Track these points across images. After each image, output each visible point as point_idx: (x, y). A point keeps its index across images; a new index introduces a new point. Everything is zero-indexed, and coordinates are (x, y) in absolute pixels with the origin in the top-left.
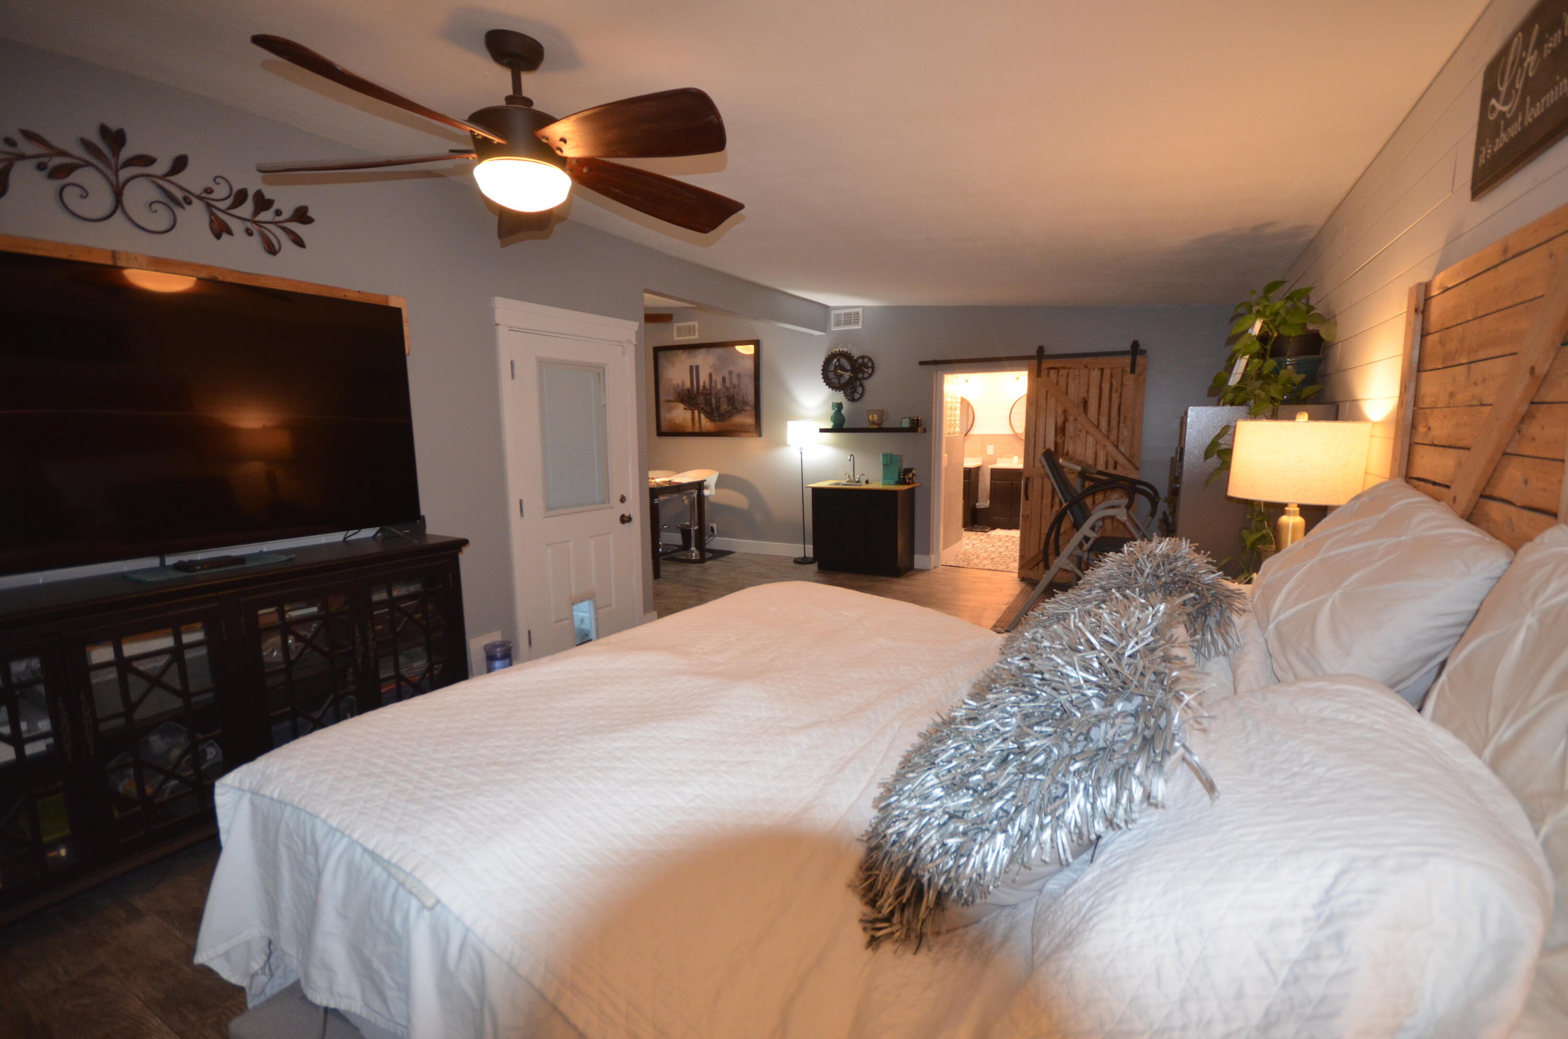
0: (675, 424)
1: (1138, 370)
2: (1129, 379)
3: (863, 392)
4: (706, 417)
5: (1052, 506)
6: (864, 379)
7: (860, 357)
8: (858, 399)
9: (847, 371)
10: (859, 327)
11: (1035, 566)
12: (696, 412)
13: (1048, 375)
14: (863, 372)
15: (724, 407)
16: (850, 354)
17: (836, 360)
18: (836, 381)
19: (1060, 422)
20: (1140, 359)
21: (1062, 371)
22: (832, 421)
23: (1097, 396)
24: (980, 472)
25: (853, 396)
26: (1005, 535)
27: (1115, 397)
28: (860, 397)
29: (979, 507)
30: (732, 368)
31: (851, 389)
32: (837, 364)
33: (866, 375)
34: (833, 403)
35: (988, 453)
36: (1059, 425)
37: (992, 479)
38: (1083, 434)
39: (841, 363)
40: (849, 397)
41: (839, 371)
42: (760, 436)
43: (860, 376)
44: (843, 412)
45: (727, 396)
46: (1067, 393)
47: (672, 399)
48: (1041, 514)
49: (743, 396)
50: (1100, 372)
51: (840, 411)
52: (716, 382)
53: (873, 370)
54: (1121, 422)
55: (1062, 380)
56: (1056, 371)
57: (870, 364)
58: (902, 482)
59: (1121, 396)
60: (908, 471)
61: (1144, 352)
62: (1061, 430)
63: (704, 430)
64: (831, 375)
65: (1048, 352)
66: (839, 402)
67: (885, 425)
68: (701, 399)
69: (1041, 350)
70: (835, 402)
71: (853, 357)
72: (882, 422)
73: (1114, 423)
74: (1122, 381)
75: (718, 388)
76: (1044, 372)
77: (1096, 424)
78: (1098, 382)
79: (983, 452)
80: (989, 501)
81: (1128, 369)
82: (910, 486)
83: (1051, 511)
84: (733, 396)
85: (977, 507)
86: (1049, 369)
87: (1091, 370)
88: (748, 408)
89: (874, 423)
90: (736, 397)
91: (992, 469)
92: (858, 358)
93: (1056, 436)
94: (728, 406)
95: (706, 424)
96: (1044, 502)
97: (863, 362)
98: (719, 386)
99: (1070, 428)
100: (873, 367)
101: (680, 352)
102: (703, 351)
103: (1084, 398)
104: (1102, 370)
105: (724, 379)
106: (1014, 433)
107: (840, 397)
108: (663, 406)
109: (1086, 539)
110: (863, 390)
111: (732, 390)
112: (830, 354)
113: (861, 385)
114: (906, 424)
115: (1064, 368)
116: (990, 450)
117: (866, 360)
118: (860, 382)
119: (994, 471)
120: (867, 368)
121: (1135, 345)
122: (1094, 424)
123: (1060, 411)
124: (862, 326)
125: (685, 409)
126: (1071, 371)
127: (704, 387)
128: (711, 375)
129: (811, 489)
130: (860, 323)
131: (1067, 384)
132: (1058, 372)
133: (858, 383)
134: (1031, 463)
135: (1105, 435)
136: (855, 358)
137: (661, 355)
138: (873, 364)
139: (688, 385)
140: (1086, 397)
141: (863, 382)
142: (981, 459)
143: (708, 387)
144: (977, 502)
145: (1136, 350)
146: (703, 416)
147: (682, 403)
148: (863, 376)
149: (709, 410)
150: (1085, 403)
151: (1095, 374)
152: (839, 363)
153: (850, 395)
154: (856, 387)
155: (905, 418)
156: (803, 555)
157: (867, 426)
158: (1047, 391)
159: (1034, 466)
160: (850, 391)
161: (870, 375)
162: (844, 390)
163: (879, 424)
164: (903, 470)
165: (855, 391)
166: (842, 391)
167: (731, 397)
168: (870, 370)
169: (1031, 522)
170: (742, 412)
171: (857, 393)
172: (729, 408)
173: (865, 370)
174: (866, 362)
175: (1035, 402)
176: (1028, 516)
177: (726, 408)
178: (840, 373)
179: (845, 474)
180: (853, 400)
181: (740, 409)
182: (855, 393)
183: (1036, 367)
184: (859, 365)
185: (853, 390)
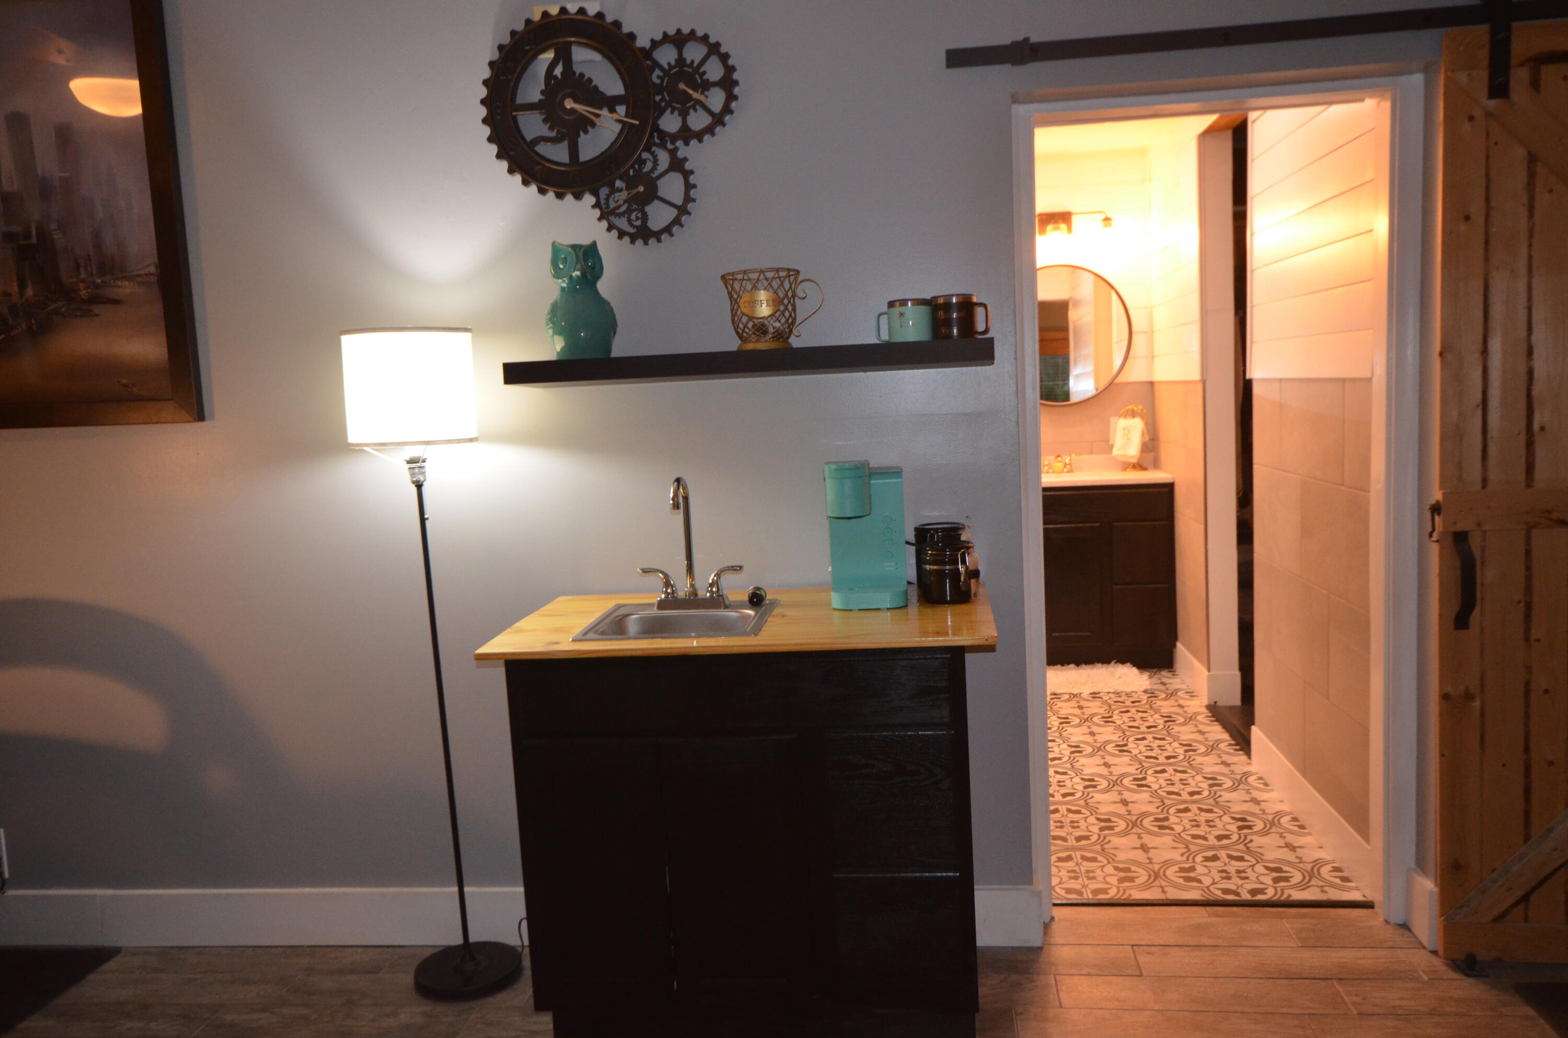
3: (686, 199)
6: (686, 135)
7: (666, 38)
8: (668, 230)
9: (611, 103)
11: (1517, 903)
13: (1538, 86)
14: (685, 106)
16: (617, 24)
17: (549, 55)
18: (558, 153)
22: (558, 331)
25: (645, 218)
28: (677, 222)
31: (630, 186)
32: (558, 71)
33: (698, 120)
34: (556, 249)
39: (577, 69)
40: (622, 223)
41: (569, 104)
42: (201, 417)
43: (670, 123)
44: (603, 286)
45: (9, 236)
49: (97, 234)
51: (594, 284)
53: (730, 96)
57: (714, 71)
64: (531, 126)
66: (586, 241)
71: (632, 36)
72: (791, 324)
76: (1519, 77)
84: (42, 233)
86: (1540, 60)
88: (125, 289)
89: (761, 328)
90: (59, 239)
92: (655, 44)
94: (22, 287)
96: (1540, 631)
97: (681, 61)
100: (728, 83)
107: (578, 222)
110: (687, 187)
111: (33, 207)
112: (520, 27)
113: (678, 165)
117: (694, 53)
118: (673, 153)
120: (702, 86)
129: (500, 674)
133: (662, 157)
134: (1474, 472)
136: (643, 42)
138: (728, 69)
141: (684, 151)
148: (685, 128)
152: (568, 68)
153: (629, 211)
154: (654, 176)
155: (903, 302)
156: (458, 940)
157: (730, 343)
158: (1532, 159)
159: (1485, 482)
160: (623, 195)
161: (718, 120)
162: (595, 193)
163: (782, 336)
164: (923, 536)
165: (652, 194)
166: (589, 199)
167: (34, 240)
168: (716, 100)
169: (1482, 714)
170: (97, 309)
171: (656, 203)
172: (29, 292)
173: (696, 95)
174: (692, 62)
175: (1477, 210)
176: (1469, 696)
177: (15, 289)
178: (573, 111)
179: (645, 571)
180: (643, 234)
181: (84, 293)
182: (649, 202)
183: (1484, 55)
184: (661, 74)
185: (641, 189)
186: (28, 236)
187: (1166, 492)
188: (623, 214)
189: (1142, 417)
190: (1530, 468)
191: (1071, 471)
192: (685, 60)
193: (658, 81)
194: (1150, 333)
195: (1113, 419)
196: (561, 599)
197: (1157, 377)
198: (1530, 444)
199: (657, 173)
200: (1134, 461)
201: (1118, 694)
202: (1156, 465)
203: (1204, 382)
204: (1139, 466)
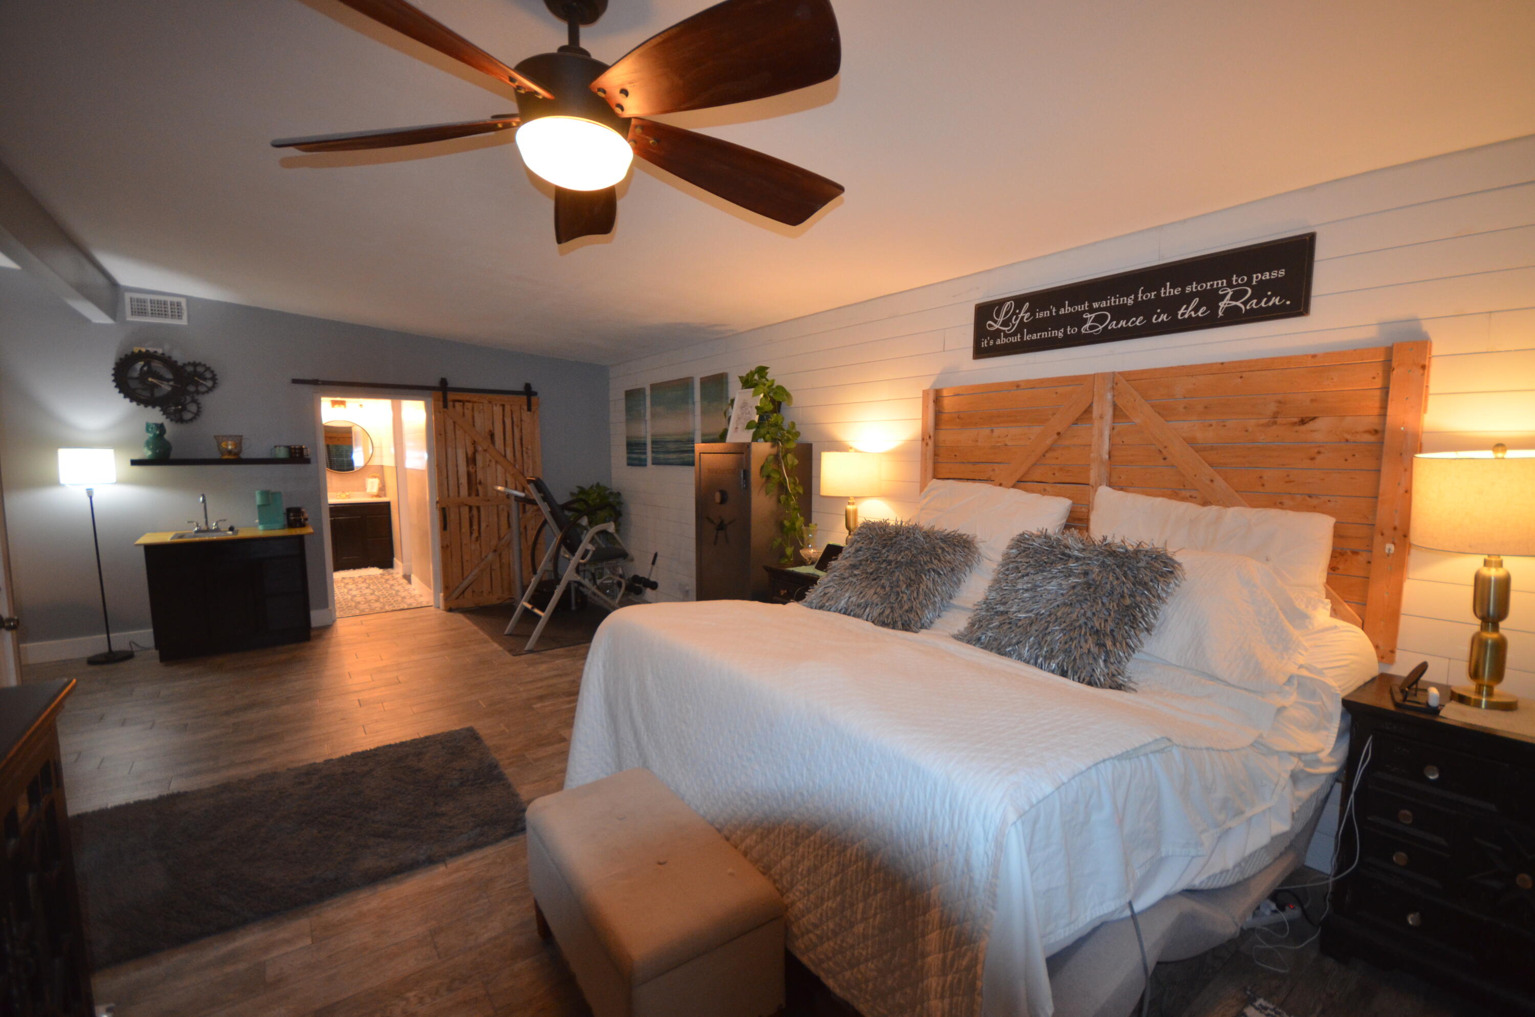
1: (533, 408)
2: (526, 415)
3: (198, 412)
5: (471, 533)
6: (198, 392)
7: (189, 363)
8: (192, 421)
9: (168, 380)
10: (184, 322)
11: (461, 594)
13: (454, 407)
14: (198, 384)
16: (168, 357)
17: (142, 363)
18: (143, 393)
19: (470, 453)
20: (533, 399)
21: (467, 404)
22: (150, 449)
23: (502, 430)
25: (182, 416)
26: (358, 575)
27: (516, 431)
28: (195, 418)
31: (175, 406)
32: (145, 369)
33: (202, 389)
34: (148, 426)
36: (469, 456)
38: (493, 463)
39: (152, 368)
40: (173, 417)
41: (150, 379)
43: (191, 388)
44: (166, 436)
46: (474, 426)
48: (461, 543)
50: (501, 408)
51: (161, 435)
53: (214, 383)
54: (524, 453)
55: (468, 413)
56: (461, 404)
57: (208, 375)
58: (291, 525)
59: (521, 430)
60: (297, 510)
61: (535, 394)
62: (471, 461)
64: (134, 384)
65: (451, 384)
66: (159, 422)
67: (248, 455)
69: (444, 382)
70: (149, 422)
71: (176, 362)
72: (240, 451)
73: (518, 454)
74: (521, 418)
76: (450, 404)
77: (503, 453)
78: (501, 417)
81: (525, 407)
83: (471, 539)
86: (455, 402)
87: (494, 406)
89: (230, 452)
92: (185, 365)
93: (468, 466)
96: (463, 530)
97: (195, 370)
99: (479, 458)
100: (214, 380)
103: (490, 431)
104: (503, 406)
107: (155, 415)
109: (587, 552)
110: (199, 408)
112: (127, 353)
113: (194, 401)
114: (283, 453)
115: (469, 401)
117: (200, 369)
118: (192, 397)
120: (205, 379)
121: (528, 386)
122: (501, 454)
123: (469, 443)
124: (189, 321)
126: (476, 405)
129: (142, 550)
130: (185, 317)
131: (473, 417)
132: (463, 405)
133: (188, 399)
134: (446, 493)
135: (511, 464)
136: (179, 363)
138: (215, 376)
140: (492, 430)
141: (197, 397)
145: (528, 392)
148: (196, 390)
150: (492, 435)
151: (497, 410)
152: (150, 367)
153: (175, 414)
155: (280, 446)
156: (105, 649)
157: (217, 456)
158: (454, 423)
159: (449, 496)
160: (173, 409)
161: (211, 390)
162: (161, 407)
163: (237, 454)
164: (289, 510)
165: (184, 409)
166: (159, 408)
168: (209, 384)
169: (451, 551)
171: (186, 412)
173: (201, 381)
174: (200, 371)
175: (443, 433)
176: (447, 546)
178: (151, 382)
179: (189, 522)
180: (181, 421)
182: (183, 411)
183: (441, 399)
184: (187, 374)
185: (180, 407)
187: (387, 505)
188: (173, 414)
189: (379, 478)
190: (459, 492)
191: (349, 498)
192: (197, 370)
193: (186, 376)
194: (381, 447)
195: (367, 479)
196: (147, 534)
197: (384, 464)
198: (458, 487)
199: (186, 403)
200: (376, 494)
201: (370, 576)
202: (385, 496)
203: (396, 467)
204: (378, 496)
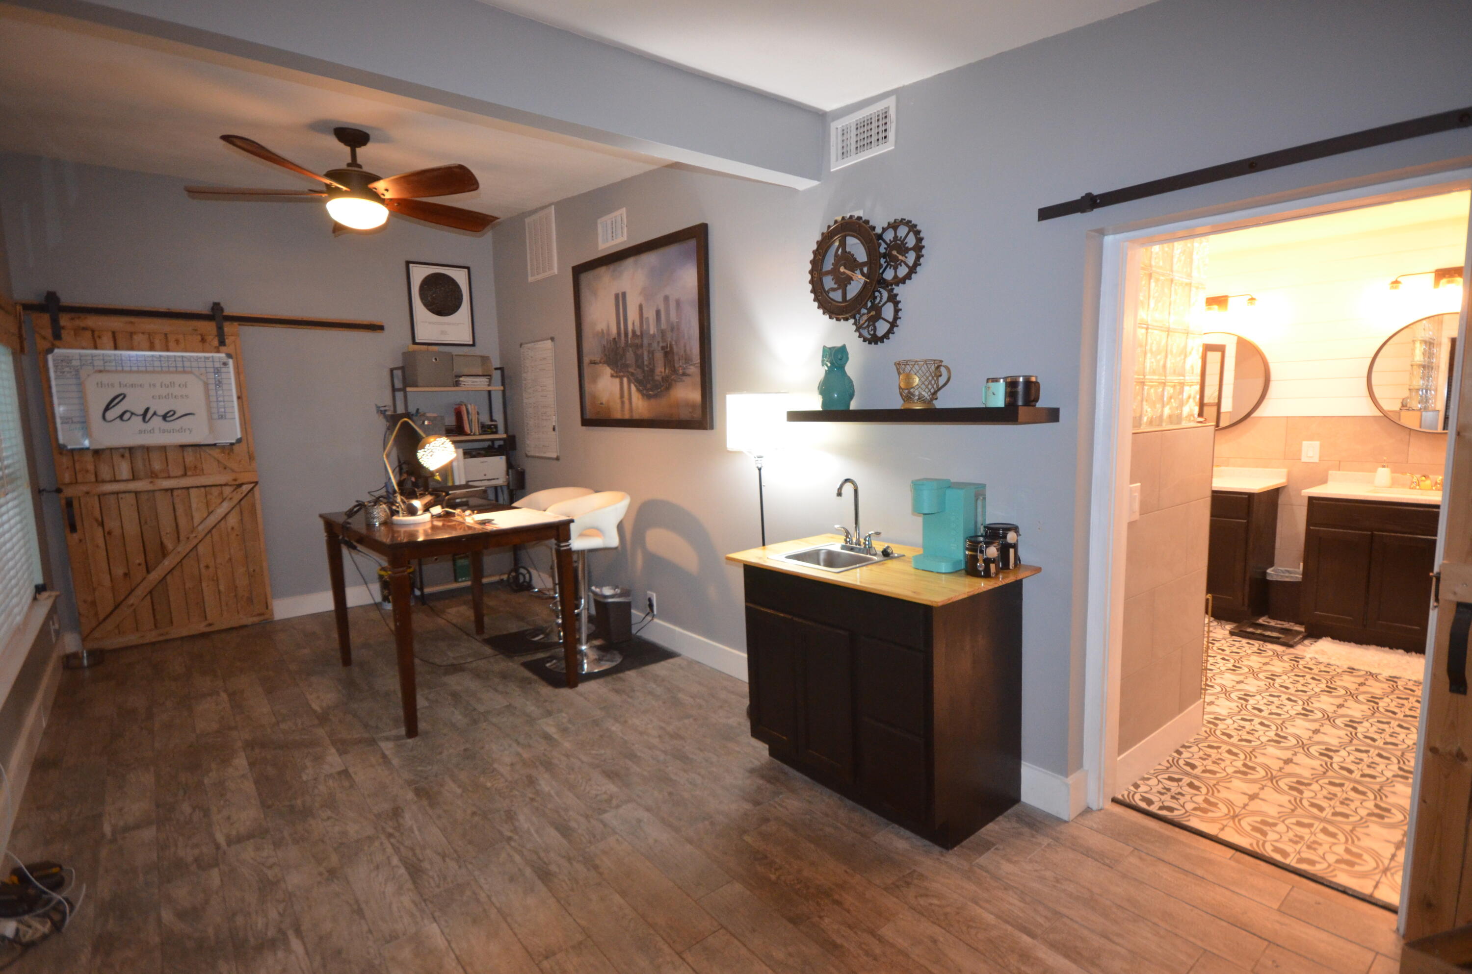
0: (602, 404)
3: (896, 318)
4: (638, 390)
6: (899, 281)
7: (890, 226)
8: (886, 336)
9: (861, 266)
10: (888, 149)
12: (625, 380)
14: (895, 263)
15: (660, 370)
16: (867, 223)
17: (837, 243)
18: (837, 296)
22: (821, 393)
24: (1282, 500)
25: (875, 329)
28: (890, 331)
29: (1275, 578)
30: (667, 291)
31: (868, 312)
32: (840, 252)
33: (902, 271)
35: (1304, 459)
37: (1310, 521)
39: (848, 248)
40: (865, 333)
41: (842, 270)
42: (710, 426)
43: (889, 275)
44: (851, 369)
45: (663, 348)
47: (598, 359)
49: (685, 347)
51: (841, 367)
52: (647, 318)
53: (919, 257)
57: (911, 241)
60: (995, 533)
63: (636, 416)
64: (829, 282)
67: (943, 402)
68: (630, 356)
70: (829, 345)
71: (874, 227)
72: (934, 393)
75: (652, 332)
79: (1291, 456)
80: (1302, 564)
82: (1002, 581)
84: (671, 345)
85: (1269, 578)
88: (691, 369)
89: (919, 398)
90: (675, 349)
91: (1311, 500)
92: (884, 230)
94: (666, 367)
95: (640, 405)
98: (653, 330)
100: (919, 248)
101: (602, 270)
102: (630, 261)
105: (658, 313)
106: (1377, 413)
107: (845, 334)
108: (587, 370)
110: (897, 311)
111: (669, 335)
112: (825, 230)
113: (893, 299)
114: (998, 400)
116: (1311, 451)
117: (903, 232)
118: (891, 290)
119: (1314, 503)
124: (896, 145)
125: (612, 376)
127: (634, 332)
128: (641, 307)
130: (891, 135)
133: (885, 294)
136: (878, 229)
137: (585, 277)
138: (920, 240)
139: (614, 330)
141: (897, 290)
142: (1284, 471)
143: (638, 333)
144: (1271, 564)
146: (633, 388)
147: (609, 365)
148: (896, 276)
149: (640, 377)
152: (844, 249)
153: (868, 326)
154: (880, 305)
155: (997, 381)
157: (897, 404)
160: (865, 318)
161: (913, 270)
162: (854, 318)
163: (929, 402)
165: (878, 317)
166: (852, 321)
167: (668, 349)
168: (911, 257)
170: (684, 378)
171: (881, 321)
172: (667, 371)
173: (900, 257)
174: (901, 237)
176: (1460, 756)
177: (663, 370)
178: (844, 273)
180: (874, 340)
181: (681, 372)
182: (877, 320)
184: (886, 246)
185: (874, 313)
186: (667, 348)
188: (865, 328)
192: (897, 237)
193: (884, 251)
199: (882, 303)
